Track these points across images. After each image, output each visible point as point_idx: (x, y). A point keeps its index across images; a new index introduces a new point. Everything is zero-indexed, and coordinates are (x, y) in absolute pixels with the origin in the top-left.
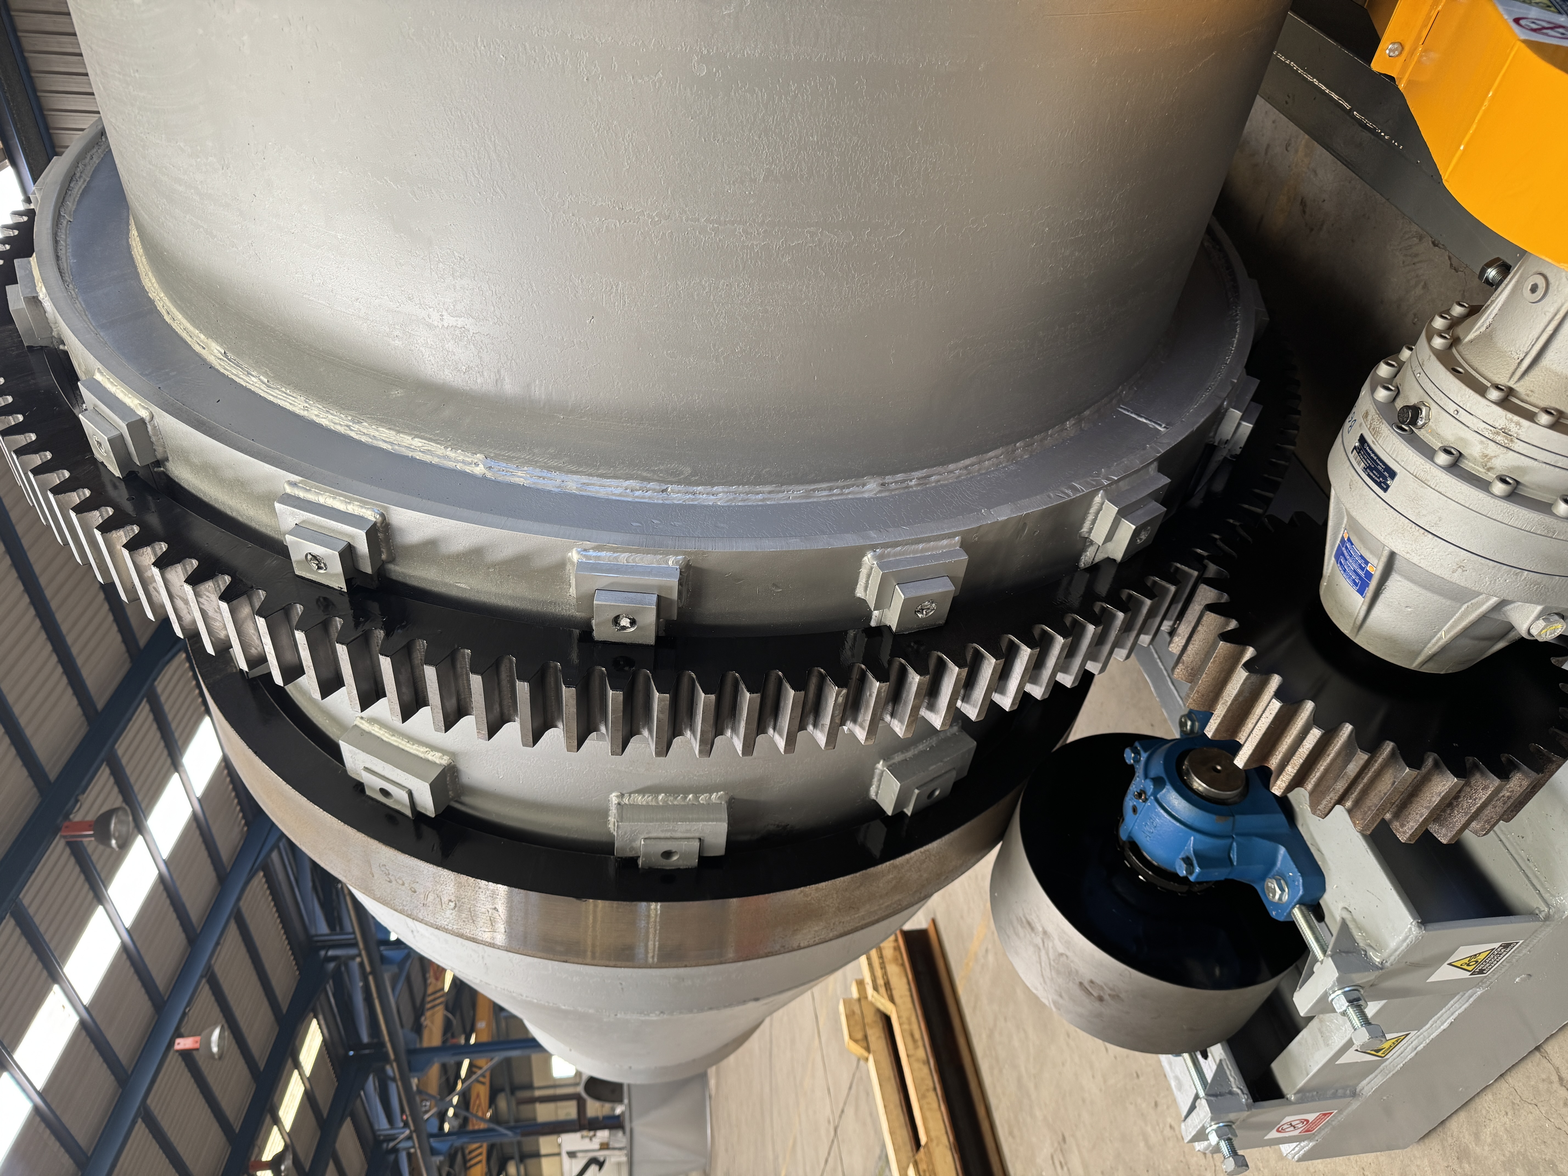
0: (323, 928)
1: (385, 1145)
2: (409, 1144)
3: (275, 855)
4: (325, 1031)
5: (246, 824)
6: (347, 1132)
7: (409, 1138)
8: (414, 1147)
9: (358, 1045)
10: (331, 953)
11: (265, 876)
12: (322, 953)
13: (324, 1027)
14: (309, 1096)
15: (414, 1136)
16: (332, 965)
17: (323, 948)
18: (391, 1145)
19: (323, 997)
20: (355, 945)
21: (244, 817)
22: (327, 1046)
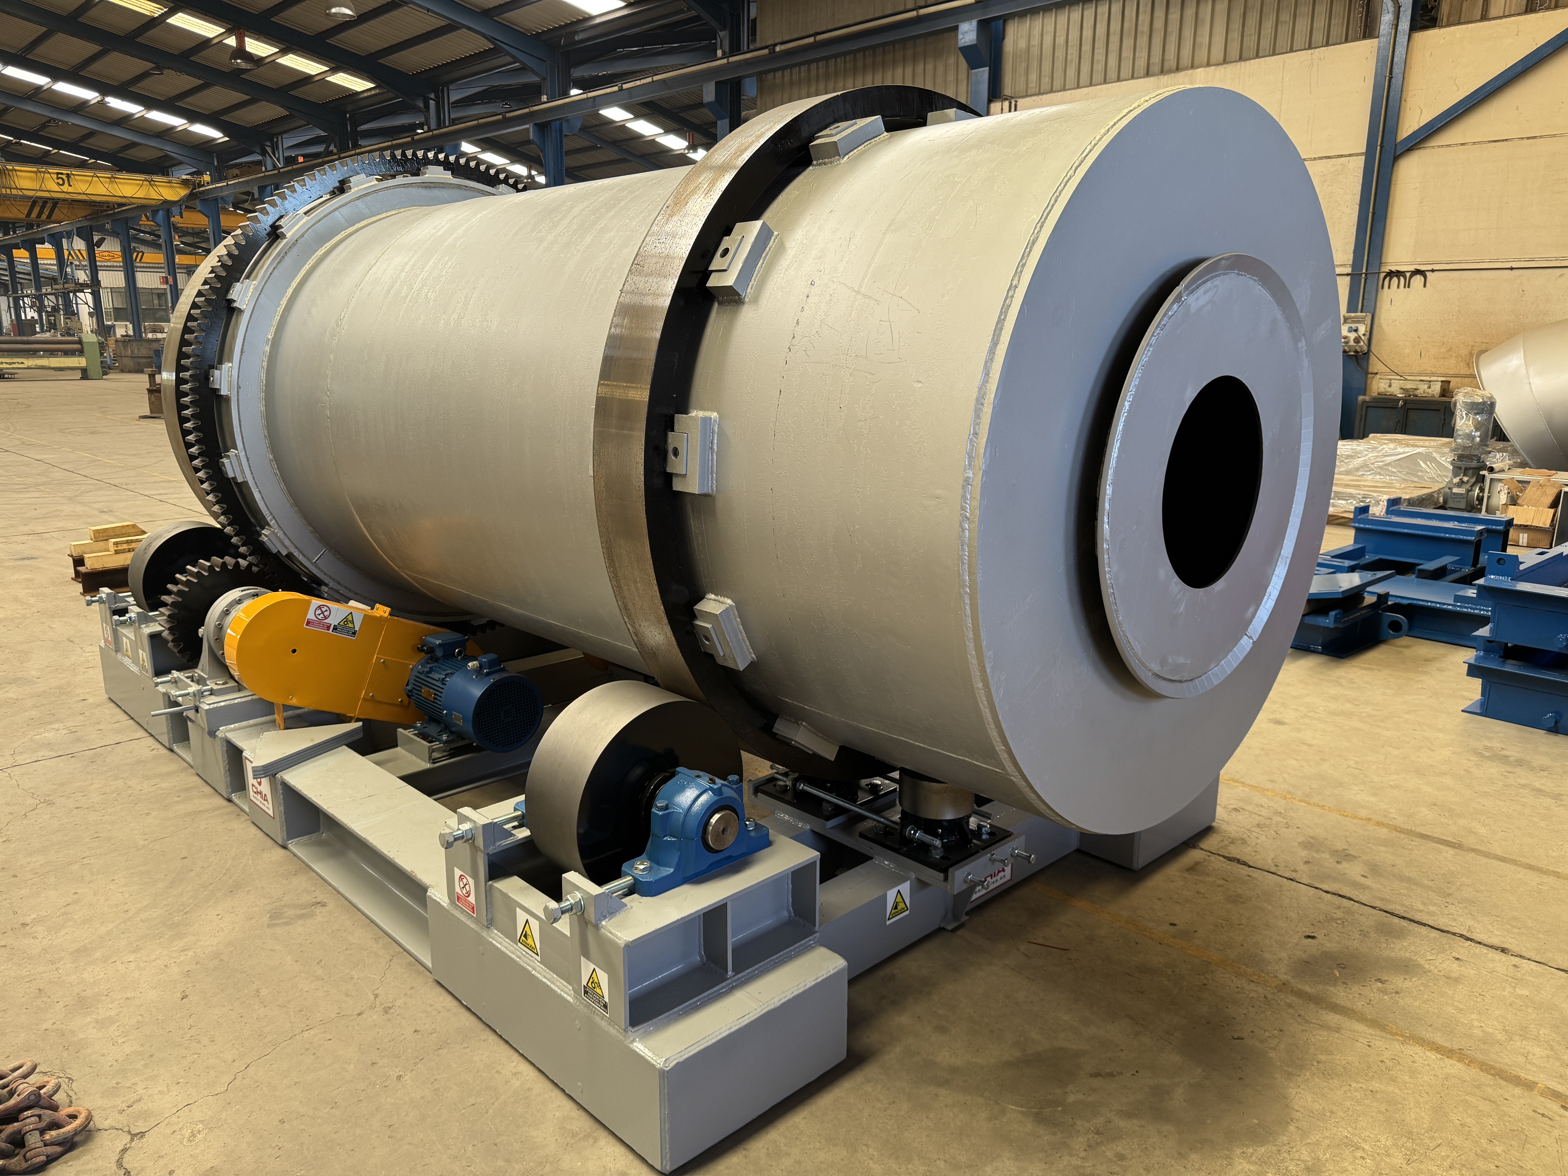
0: (455, 96)
1: (269, 144)
2: (270, 167)
3: (508, 59)
4: (366, 95)
5: (538, 33)
6: (277, 111)
7: (275, 167)
8: (266, 171)
9: (355, 124)
10: (432, 103)
11: (490, 49)
12: (432, 96)
13: (369, 94)
14: (307, 79)
15: (276, 172)
16: (421, 104)
17: (437, 96)
18: (269, 150)
19: (390, 95)
20: (439, 126)
21: (543, 32)
22: (352, 96)
